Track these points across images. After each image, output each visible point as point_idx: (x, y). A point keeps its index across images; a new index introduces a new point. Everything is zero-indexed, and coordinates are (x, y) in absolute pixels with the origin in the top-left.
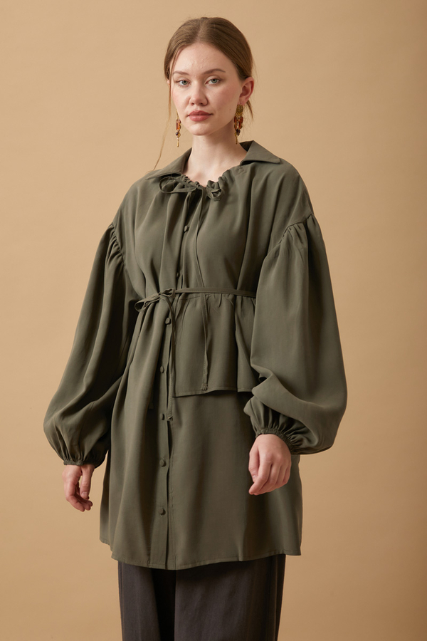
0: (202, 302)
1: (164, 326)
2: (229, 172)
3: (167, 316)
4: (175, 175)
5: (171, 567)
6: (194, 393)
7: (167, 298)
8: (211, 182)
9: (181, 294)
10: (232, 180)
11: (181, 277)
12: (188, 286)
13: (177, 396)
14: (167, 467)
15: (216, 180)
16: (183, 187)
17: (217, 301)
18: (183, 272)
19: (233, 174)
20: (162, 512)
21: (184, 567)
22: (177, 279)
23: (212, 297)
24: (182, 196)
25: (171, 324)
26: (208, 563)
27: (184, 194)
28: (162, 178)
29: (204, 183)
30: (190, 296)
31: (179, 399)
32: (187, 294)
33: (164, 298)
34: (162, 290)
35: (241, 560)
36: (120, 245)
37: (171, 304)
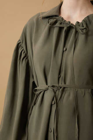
1: (51, 106)
2: (88, 17)
3: (53, 100)
4: (56, 16)
7: (53, 89)
8: (78, 22)
9: (61, 87)
10: (90, 22)
11: (61, 77)
12: (65, 84)
15: (80, 21)
16: (61, 24)
18: (62, 74)
19: (91, 18)
22: (59, 78)
24: (61, 29)
25: (55, 104)
27: (62, 28)
28: (49, 17)
29: (74, 22)
32: (64, 88)
33: (52, 90)
34: (49, 84)
36: (26, 52)
37: (55, 93)
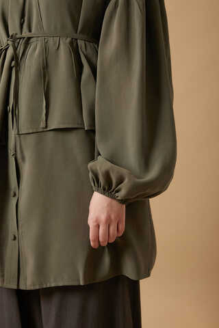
0: (41, 46)
1: (10, 69)
3: (12, 60)
5: (22, 287)
6: (35, 131)
13: (20, 133)
14: (16, 198)
17: (55, 44)
20: (13, 238)
21: (32, 288)
22: (21, 25)
23: (51, 41)
26: (53, 285)
30: (32, 40)
31: (22, 136)
35: (82, 283)
